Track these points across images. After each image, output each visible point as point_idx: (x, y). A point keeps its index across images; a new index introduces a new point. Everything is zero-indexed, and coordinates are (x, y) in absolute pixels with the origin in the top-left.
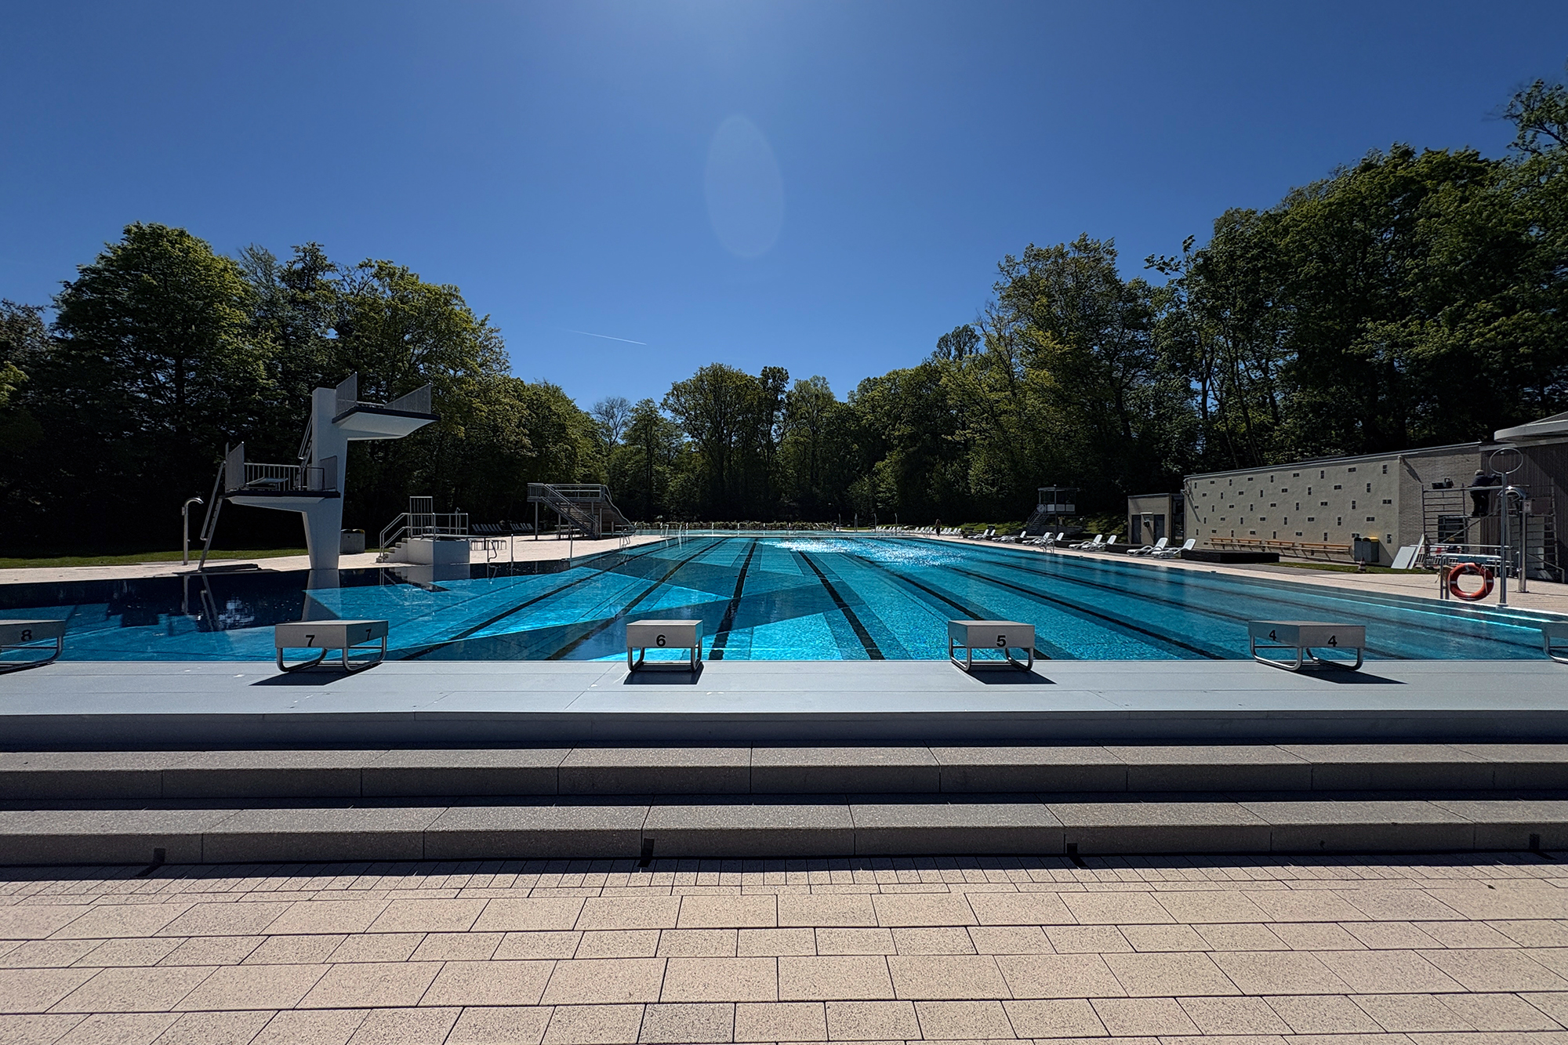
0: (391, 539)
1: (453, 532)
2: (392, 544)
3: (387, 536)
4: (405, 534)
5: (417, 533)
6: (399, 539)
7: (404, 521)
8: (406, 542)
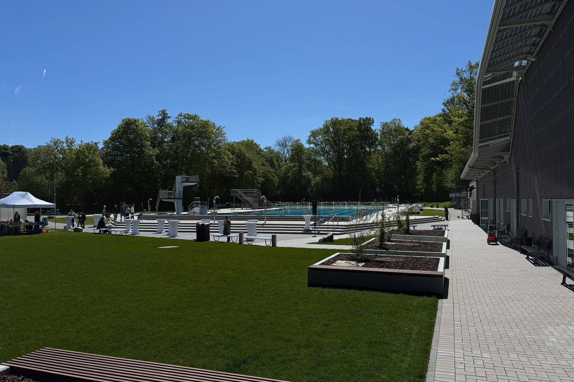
0: (191, 208)
1: (204, 206)
2: (191, 209)
3: (190, 207)
4: (194, 207)
5: (196, 206)
6: (192, 208)
7: (193, 204)
8: (194, 209)
